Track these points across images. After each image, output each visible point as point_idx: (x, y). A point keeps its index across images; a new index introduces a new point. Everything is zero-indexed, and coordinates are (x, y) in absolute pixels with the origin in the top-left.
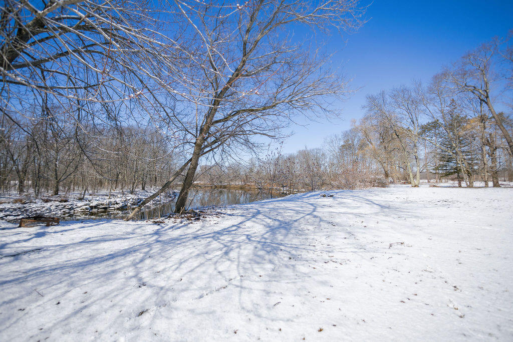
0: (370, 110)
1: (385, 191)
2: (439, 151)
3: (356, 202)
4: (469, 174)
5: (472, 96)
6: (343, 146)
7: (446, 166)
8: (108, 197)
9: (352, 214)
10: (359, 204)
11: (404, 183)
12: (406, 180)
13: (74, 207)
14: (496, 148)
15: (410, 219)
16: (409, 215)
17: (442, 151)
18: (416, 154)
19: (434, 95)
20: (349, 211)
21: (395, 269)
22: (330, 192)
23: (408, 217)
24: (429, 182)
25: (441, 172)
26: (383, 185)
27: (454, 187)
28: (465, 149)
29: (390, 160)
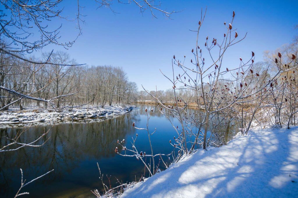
8: (87, 110)
13: (64, 116)
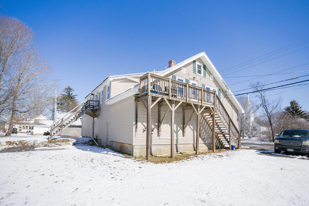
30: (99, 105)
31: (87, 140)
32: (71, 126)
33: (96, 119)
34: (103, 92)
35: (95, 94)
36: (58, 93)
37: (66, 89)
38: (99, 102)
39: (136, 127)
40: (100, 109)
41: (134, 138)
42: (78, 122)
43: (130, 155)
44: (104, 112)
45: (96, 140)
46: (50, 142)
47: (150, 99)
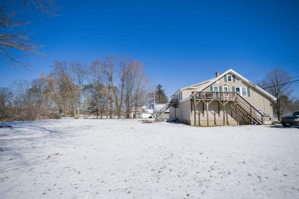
0: (56, 69)
1: (56, 122)
2: (91, 100)
3: (32, 130)
4: (102, 112)
5: (107, 76)
6: (31, 89)
7: (92, 108)
9: (25, 139)
10: (33, 131)
11: (71, 117)
12: (72, 115)
14: (112, 101)
15: (67, 138)
16: (67, 135)
17: (92, 100)
18: (79, 101)
19: (92, 71)
20: (23, 137)
21: (47, 172)
22: (8, 124)
23: (66, 137)
24: (84, 116)
25: (90, 111)
26: (57, 117)
27: (95, 119)
28: (102, 100)
29: (64, 103)
30: (177, 102)
31: (173, 120)
32: (165, 113)
33: (176, 109)
34: (179, 95)
35: (176, 95)
36: (153, 90)
37: (158, 86)
38: (177, 100)
39: (192, 113)
40: (178, 104)
41: (191, 118)
42: (168, 111)
43: (189, 125)
44: (180, 106)
45: (177, 120)
46: (156, 120)
47: (195, 101)
